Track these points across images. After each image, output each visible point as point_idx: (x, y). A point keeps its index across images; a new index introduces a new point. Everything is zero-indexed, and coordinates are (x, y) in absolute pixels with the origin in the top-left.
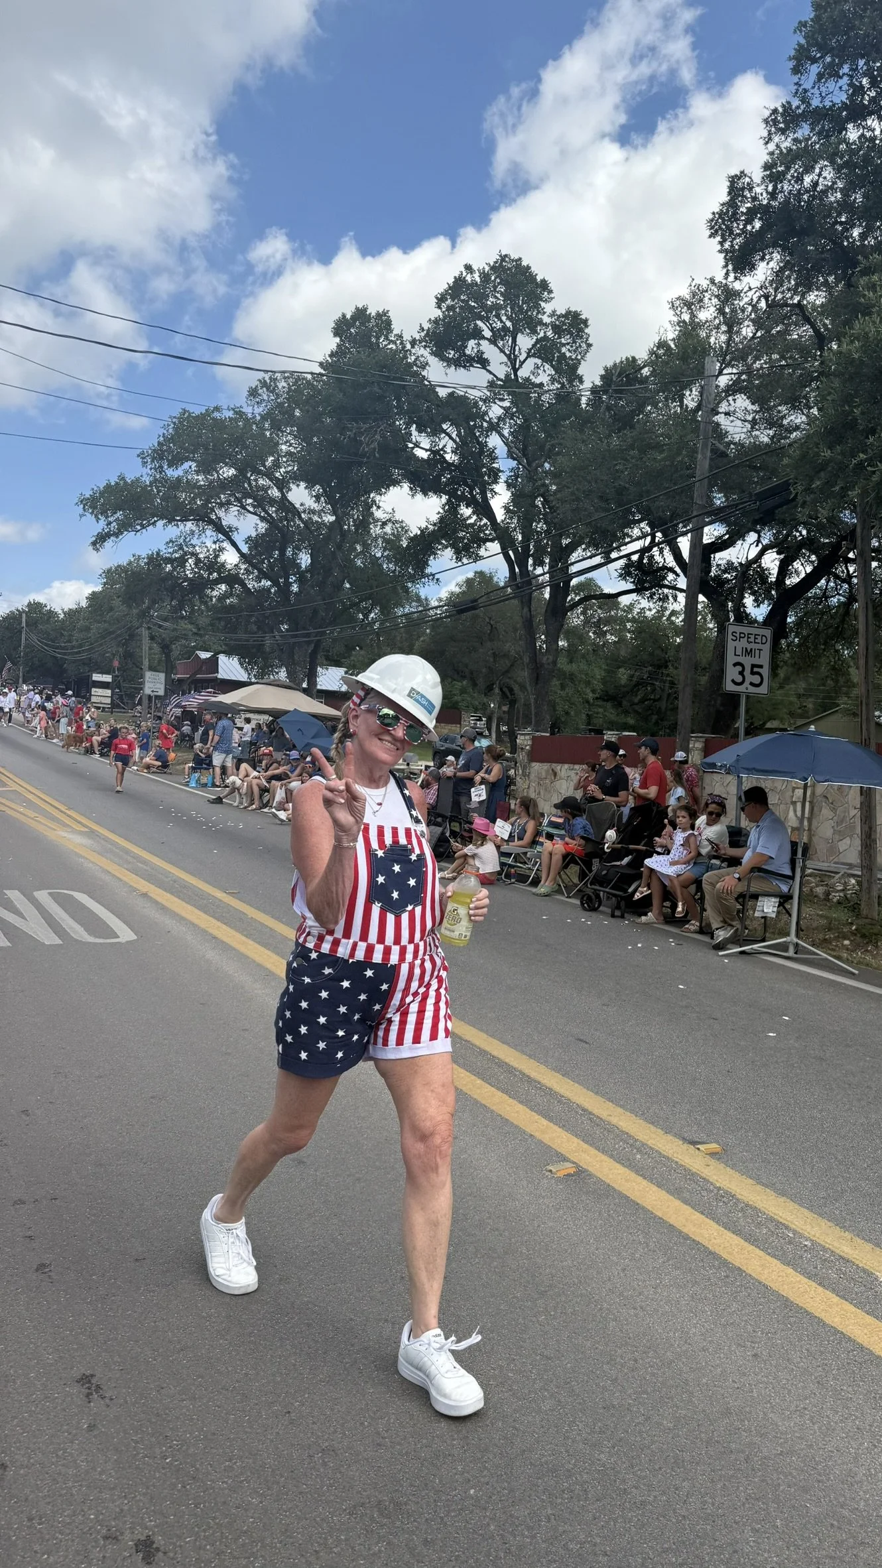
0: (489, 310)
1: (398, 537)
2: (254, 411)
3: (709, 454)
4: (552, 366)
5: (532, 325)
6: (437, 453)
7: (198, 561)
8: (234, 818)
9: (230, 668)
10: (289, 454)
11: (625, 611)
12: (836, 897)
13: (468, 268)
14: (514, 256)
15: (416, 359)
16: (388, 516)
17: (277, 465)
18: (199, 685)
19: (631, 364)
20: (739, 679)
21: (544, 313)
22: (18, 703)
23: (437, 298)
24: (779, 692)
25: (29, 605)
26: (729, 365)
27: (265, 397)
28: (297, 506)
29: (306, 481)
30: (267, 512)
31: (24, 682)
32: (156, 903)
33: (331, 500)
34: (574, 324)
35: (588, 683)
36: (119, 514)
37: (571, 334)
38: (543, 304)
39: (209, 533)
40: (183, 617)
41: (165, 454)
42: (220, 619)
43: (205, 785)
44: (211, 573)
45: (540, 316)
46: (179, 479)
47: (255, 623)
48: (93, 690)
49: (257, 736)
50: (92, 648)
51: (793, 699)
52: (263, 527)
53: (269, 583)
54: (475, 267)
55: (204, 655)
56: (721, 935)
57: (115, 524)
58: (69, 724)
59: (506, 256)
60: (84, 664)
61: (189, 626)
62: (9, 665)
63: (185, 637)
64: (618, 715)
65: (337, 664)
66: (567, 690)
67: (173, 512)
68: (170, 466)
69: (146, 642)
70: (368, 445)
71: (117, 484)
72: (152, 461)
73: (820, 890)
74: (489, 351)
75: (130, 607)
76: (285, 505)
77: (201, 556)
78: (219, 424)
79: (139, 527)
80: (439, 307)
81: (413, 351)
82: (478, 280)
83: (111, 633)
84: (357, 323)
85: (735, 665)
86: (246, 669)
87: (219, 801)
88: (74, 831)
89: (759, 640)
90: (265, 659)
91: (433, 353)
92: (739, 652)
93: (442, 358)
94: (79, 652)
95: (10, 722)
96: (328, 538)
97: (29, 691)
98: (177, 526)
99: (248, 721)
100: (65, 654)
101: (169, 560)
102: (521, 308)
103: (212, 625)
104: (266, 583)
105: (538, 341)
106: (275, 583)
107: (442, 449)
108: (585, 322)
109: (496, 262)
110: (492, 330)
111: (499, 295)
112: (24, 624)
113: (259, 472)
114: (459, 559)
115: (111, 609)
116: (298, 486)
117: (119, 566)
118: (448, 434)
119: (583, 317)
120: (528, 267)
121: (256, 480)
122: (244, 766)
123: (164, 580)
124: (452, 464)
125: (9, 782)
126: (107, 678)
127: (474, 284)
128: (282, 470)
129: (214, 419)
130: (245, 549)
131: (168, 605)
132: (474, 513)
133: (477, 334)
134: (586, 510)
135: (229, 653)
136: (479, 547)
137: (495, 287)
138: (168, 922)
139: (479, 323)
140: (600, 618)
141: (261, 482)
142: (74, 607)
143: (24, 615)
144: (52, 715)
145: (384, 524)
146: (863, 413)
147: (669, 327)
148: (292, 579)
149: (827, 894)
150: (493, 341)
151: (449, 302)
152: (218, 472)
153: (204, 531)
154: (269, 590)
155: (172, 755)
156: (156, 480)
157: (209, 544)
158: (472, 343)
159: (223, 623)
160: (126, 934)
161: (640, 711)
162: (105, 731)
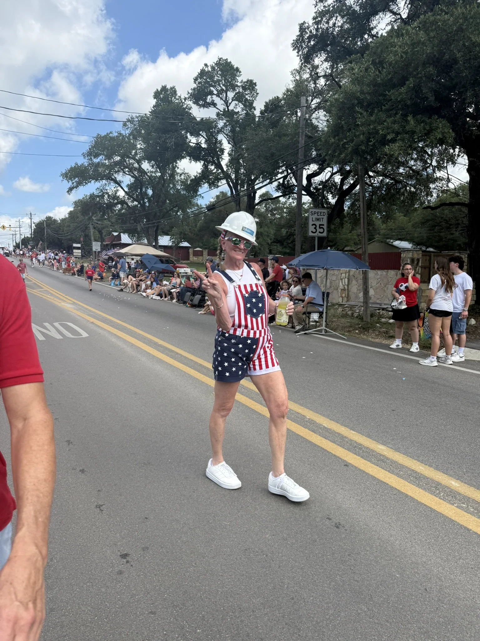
0: (215, 82)
1: (187, 180)
2: (126, 132)
3: (304, 137)
4: (242, 104)
5: (233, 87)
6: (198, 144)
7: (109, 196)
8: (127, 296)
9: (125, 238)
10: (141, 149)
11: (283, 204)
12: (356, 315)
13: (206, 65)
14: (224, 58)
15: (187, 106)
16: (182, 171)
17: (136, 154)
18: (114, 246)
19: (277, 99)
20: (314, 231)
21: (238, 82)
22: (45, 257)
23: (194, 79)
24: (349, 235)
25: (47, 218)
26: (315, 97)
27: (130, 126)
28: (146, 170)
29: (147, 160)
30: (133, 174)
31: (47, 249)
32: (96, 325)
33: (158, 167)
34: (250, 85)
35: (268, 236)
36: (77, 179)
37: (249, 89)
38: (237, 78)
39: (112, 184)
40: (106, 219)
41: (92, 153)
42: (119, 219)
43: (117, 285)
44: (114, 201)
45: (236, 83)
46: (99, 163)
47: (133, 220)
48: (74, 250)
49: (137, 265)
50: (72, 234)
51: (356, 237)
52: (133, 180)
53: (137, 203)
54: (209, 65)
55: (115, 234)
56: (298, 328)
57: (75, 183)
58: (66, 264)
59: (221, 58)
60: (70, 240)
61: (108, 222)
62: (41, 242)
63: (107, 227)
64: (282, 249)
65: (167, 234)
66: (260, 240)
67: (97, 177)
68: (94, 158)
69: (92, 230)
70: (170, 143)
71: (75, 167)
72: (88, 156)
73: (350, 313)
74: (217, 100)
75: (84, 216)
76: (140, 170)
77: (110, 194)
78: (112, 139)
79: (84, 184)
80: (195, 83)
81: (185, 103)
82: (210, 70)
83: (79, 227)
84: (163, 93)
85: (313, 225)
86: (131, 239)
87: (122, 290)
88: (67, 303)
89: (322, 214)
90: (138, 234)
91: (194, 103)
92: (314, 220)
93: (198, 105)
94: (67, 236)
95: (44, 265)
96: (158, 183)
97: (49, 252)
98: (99, 182)
99: (133, 259)
100: (62, 237)
101: (98, 196)
102: (228, 80)
103: (117, 221)
104: (136, 203)
105: (236, 94)
106: (139, 203)
107: (200, 142)
108: (255, 84)
109: (217, 62)
110: (217, 91)
111: (219, 76)
112: (45, 226)
113: (129, 158)
114: (210, 188)
115: (78, 217)
116: (145, 162)
117: (79, 200)
118: (202, 136)
119: (254, 82)
120: (230, 62)
121: (129, 161)
122: (130, 276)
123: (96, 204)
124: (204, 148)
125: (44, 287)
126: (79, 245)
127: (209, 72)
128: (138, 156)
129: (110, 137)
130: (126, 189)
131: (100, 214)
132: (215, 168)
133: (211, 93)
134: (258, 164)
135: (124, 233)
136: (218, 182)
137: (217, 72)
138: (100, 331)
139: (212, 88)
140: (272, 208)
141: (131, 161)
142: (64, 217)
143: (45, 222)
144: (59, 261)
145: (181, 175)
146: (346, 123)
147: (291, 83)
148: (146, 200)
149: (353, 314)
150: (218, 95)
151: (199, 80)
152: (113, 159)
153: (110, 183)
154: (137, 206)
155: (104, 274)
156: (90, 164)
157: (113, 188)
158: (209, 97)
159: (120, 221)
160: (85, 335)
161: (291, 246)
162: (79, 266)
